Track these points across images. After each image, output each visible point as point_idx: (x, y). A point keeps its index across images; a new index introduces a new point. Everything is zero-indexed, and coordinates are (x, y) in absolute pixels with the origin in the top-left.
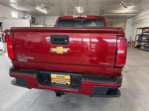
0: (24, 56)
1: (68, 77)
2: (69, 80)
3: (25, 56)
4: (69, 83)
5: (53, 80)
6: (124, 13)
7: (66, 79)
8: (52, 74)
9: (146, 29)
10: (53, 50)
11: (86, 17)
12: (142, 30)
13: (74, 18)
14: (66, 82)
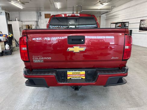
0: (40, 57)
1: (83, 72)
2: (84, 75)
3: (41, 57)
4: (84, 78)
5: (69, 77)
6: (99, 9)
7: (81, 75)
8: (68, 71)
9: (118, 24)
11: (79, 15)
12: (115, 24)
13: (67, 16)
14: (82, 77)
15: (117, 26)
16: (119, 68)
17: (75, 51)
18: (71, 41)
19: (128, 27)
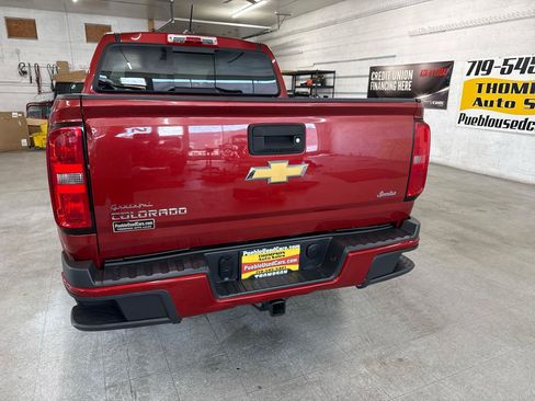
0: (143, 209)
1: (295, 250)
2: (295, 260)
3: (147, 209)
4: (295, 268)
5: (247, 271)
7: (286, 259)
8: (245, 253)
10: (259, 173)
13: (170, 40)
14: (288, 267)
15: (298, 84)
16: (394, 224)
17: (273, 180)
18: (261, 143)
19: (333, 87)
